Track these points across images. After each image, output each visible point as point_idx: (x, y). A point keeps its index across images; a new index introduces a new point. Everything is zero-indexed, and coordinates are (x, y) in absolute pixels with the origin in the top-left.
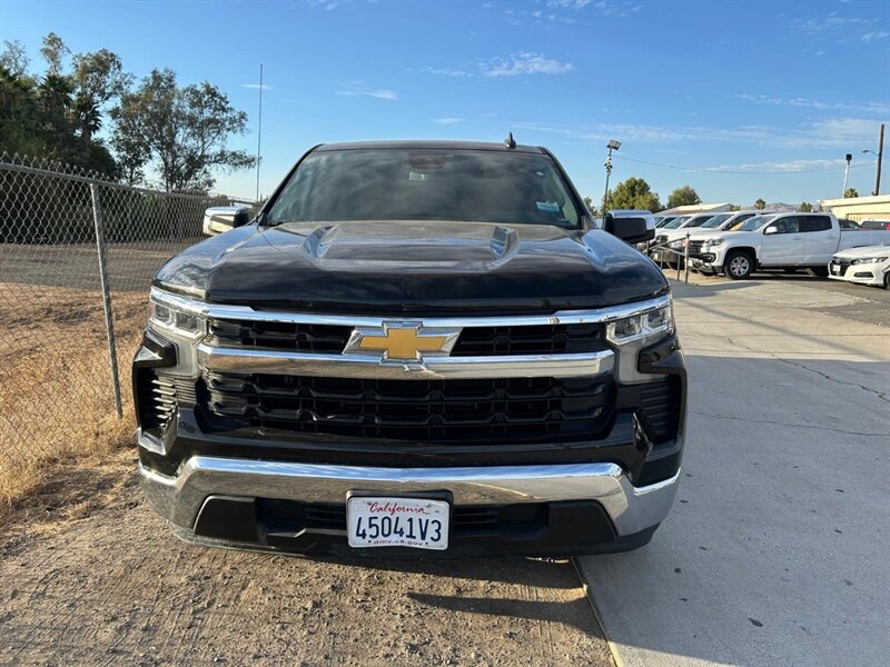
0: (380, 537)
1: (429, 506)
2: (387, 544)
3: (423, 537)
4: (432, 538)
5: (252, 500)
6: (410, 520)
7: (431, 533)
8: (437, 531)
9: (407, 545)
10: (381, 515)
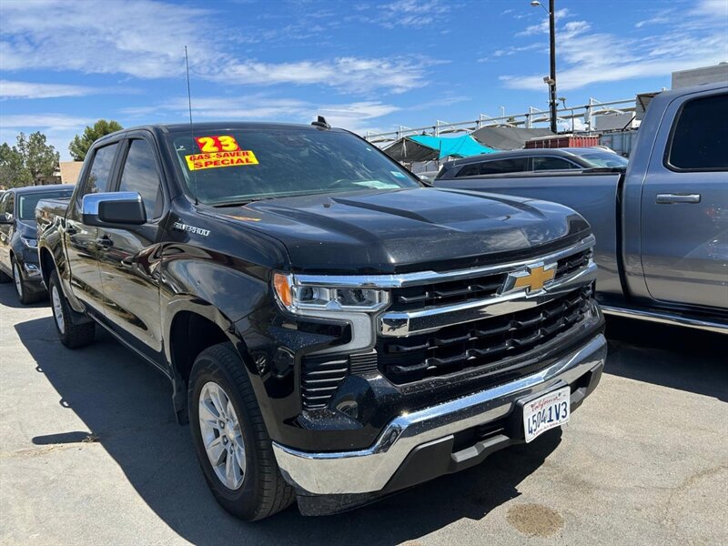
0: (538, 429)
1: (559, 394)
2: (541, 432)
3: (558, 418)
4: (563, 417)
5: (452, 437)
6: (550, 409)
7: (562, 413)
8: (565, 410)
9: (550, 428)
10: (536, 412)
